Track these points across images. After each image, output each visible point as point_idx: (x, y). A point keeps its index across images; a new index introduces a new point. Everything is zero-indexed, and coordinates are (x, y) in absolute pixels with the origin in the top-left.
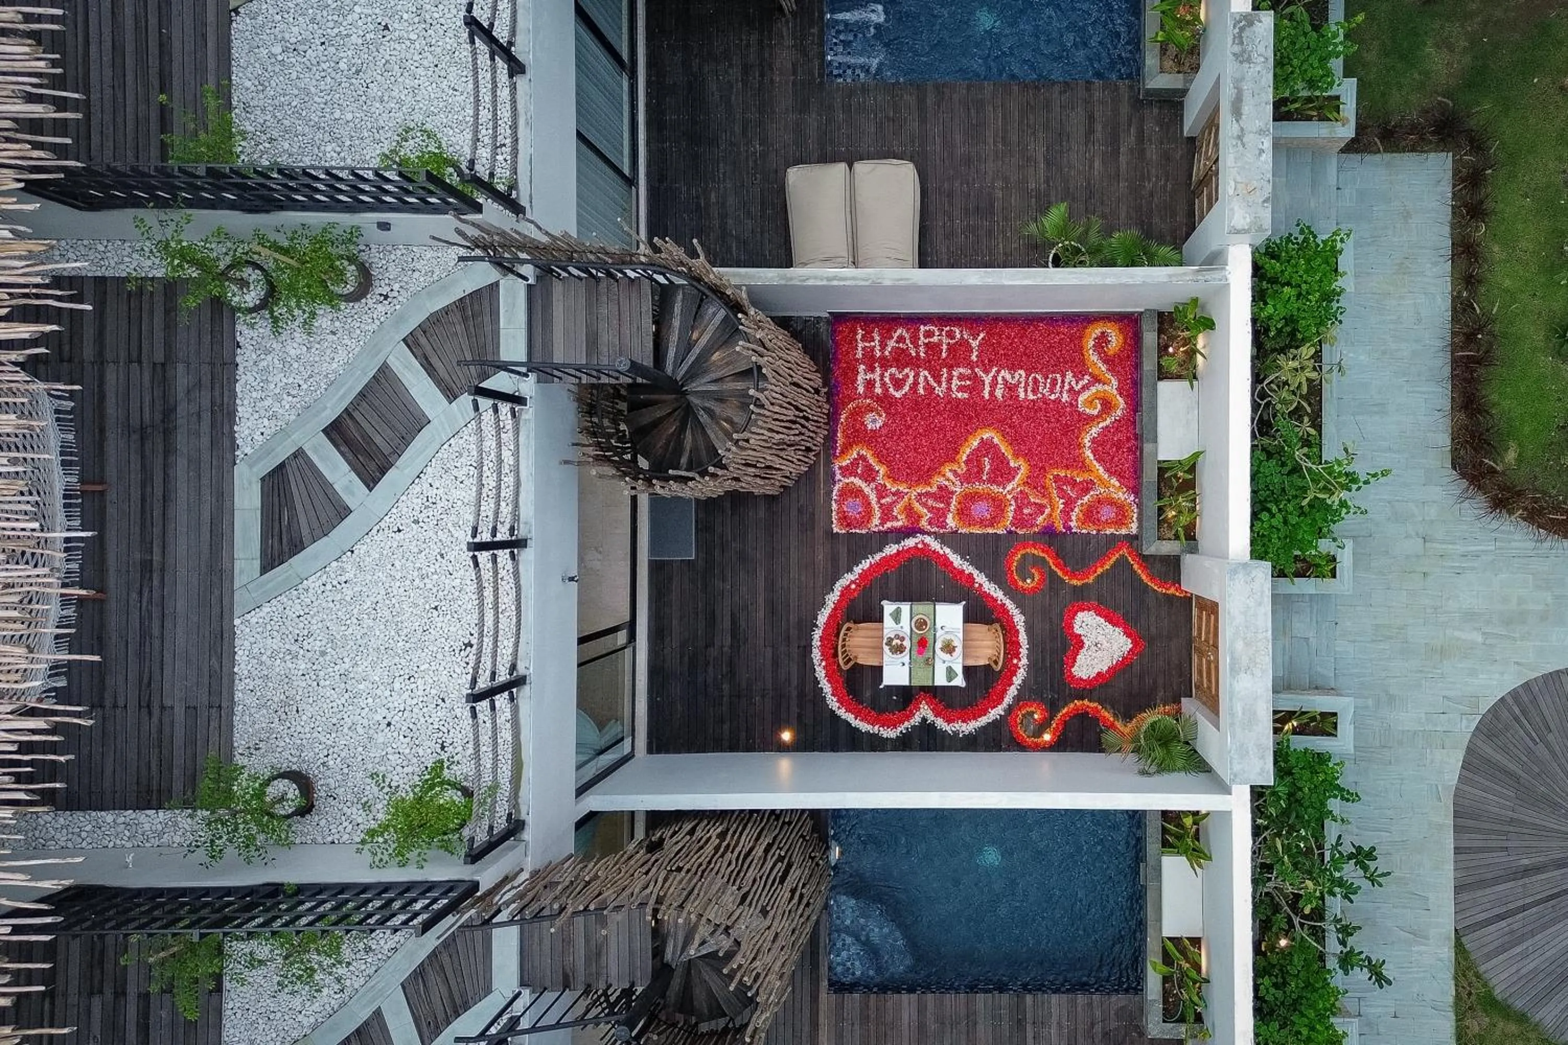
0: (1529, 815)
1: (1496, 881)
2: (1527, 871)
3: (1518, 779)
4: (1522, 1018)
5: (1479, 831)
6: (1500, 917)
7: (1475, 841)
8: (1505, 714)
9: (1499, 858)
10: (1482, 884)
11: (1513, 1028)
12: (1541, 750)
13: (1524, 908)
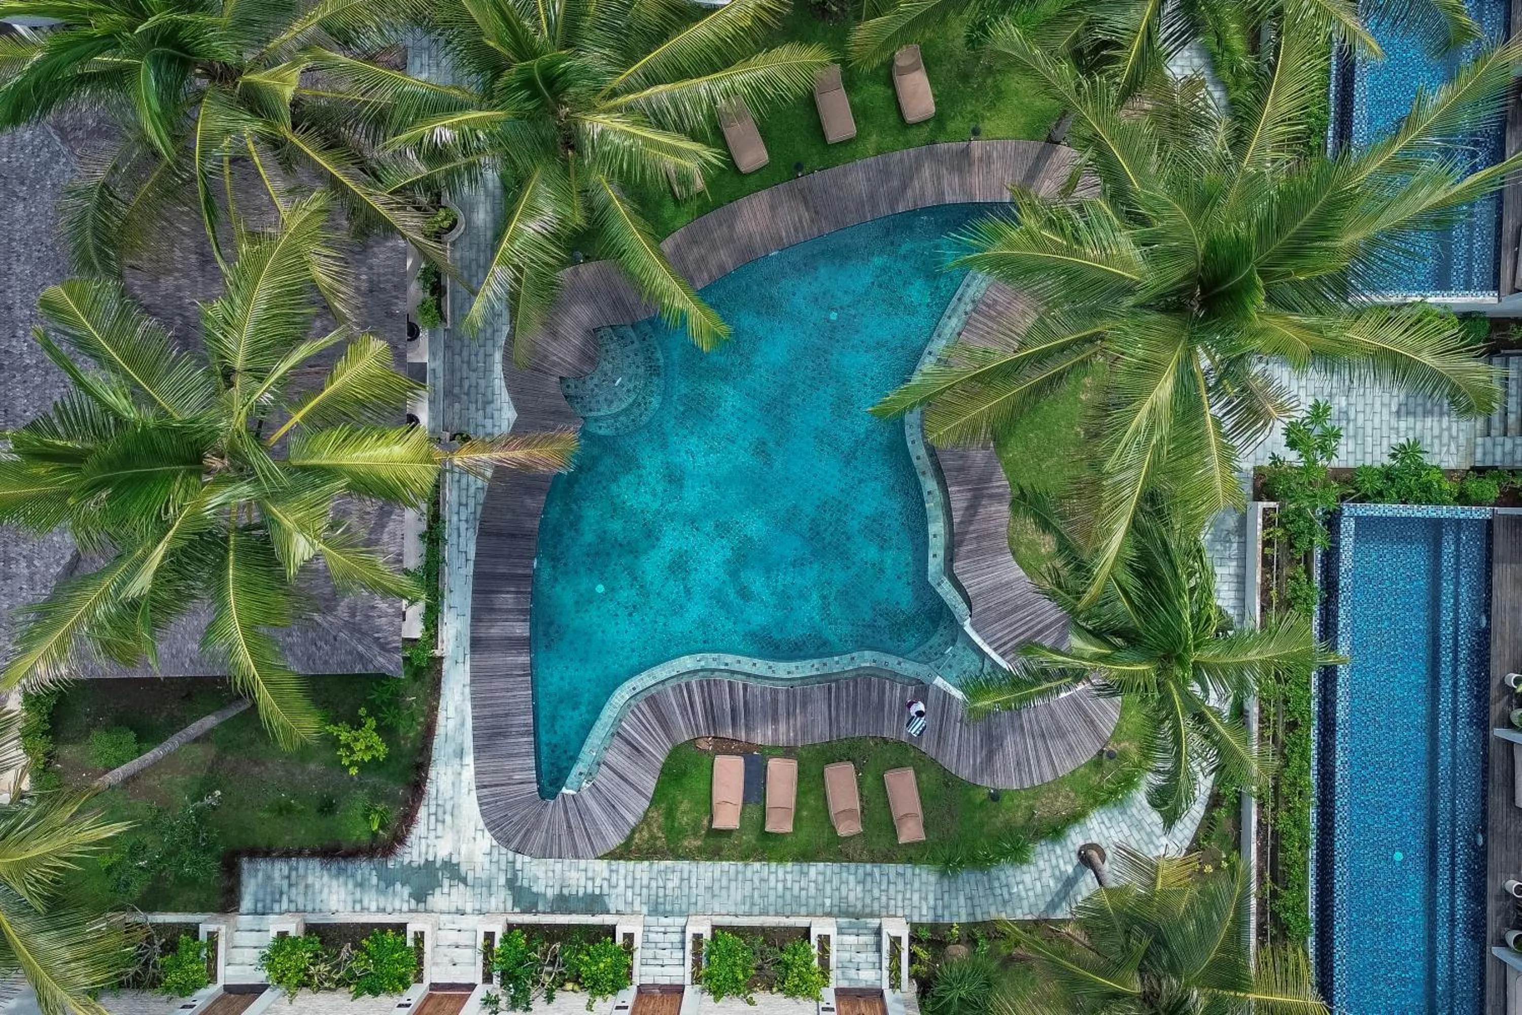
0: (545, 825)
1: (573, 839)
2: (569, 826)
3: (528, 830)
4: (633, 831)
5: (551, 847)
6: (589, 839)
7: (556, 849)
8: (499, 834)
9: (563, 838)
10: (575, 846)
11: (637, 835)
12: (515, 819)
13: (586, 829)
